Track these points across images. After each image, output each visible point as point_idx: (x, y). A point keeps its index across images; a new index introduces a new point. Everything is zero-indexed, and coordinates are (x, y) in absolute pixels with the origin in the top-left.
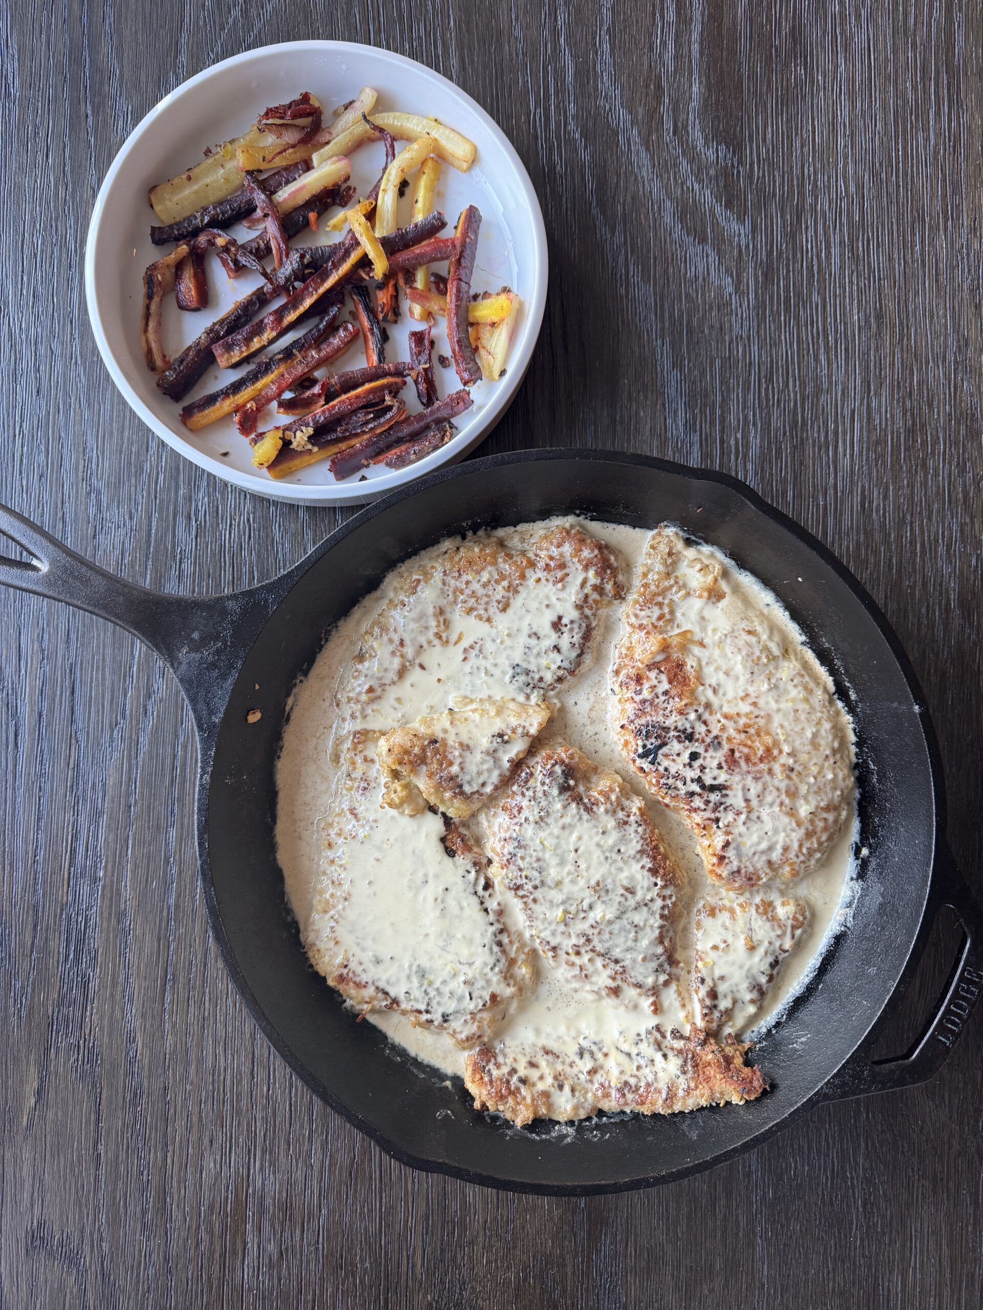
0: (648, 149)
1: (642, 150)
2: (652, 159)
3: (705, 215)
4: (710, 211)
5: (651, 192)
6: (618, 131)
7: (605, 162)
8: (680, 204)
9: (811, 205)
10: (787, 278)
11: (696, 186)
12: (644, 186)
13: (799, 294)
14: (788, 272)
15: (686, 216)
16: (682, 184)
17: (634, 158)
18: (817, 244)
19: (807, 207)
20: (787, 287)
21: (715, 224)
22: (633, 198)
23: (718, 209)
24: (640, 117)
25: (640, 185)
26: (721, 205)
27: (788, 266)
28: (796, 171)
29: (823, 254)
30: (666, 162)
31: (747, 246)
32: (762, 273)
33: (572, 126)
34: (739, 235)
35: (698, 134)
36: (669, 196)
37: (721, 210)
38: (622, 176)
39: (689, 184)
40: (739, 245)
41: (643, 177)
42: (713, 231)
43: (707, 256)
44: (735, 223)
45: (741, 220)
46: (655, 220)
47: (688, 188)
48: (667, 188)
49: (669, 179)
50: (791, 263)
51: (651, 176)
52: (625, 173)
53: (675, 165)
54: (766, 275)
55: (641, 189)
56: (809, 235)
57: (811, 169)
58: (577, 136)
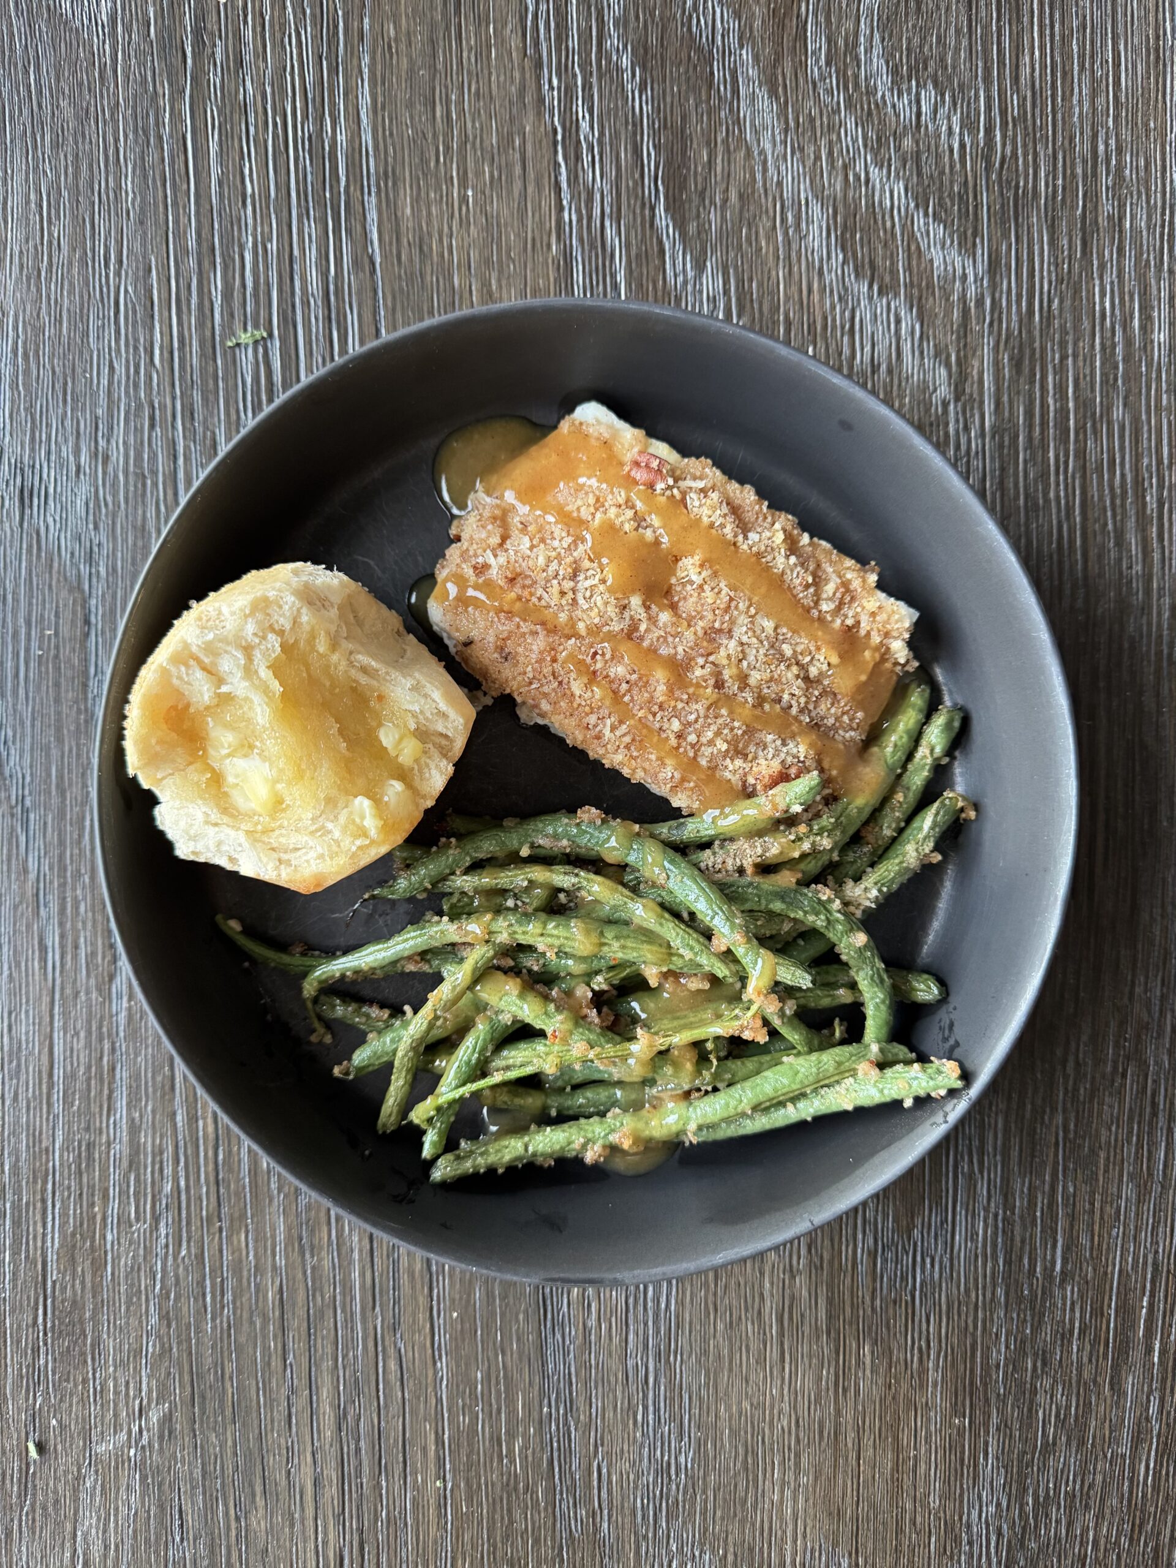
0: (773, 93)
1: (762, 94)
2: (783, 113)
3: (893, 235)
4: (903, 227)
5: (780, 184)
6: (711, 52)
7: (684, 118)
8: (841, 209)
9: (1110, 218)
10: (1061, 370)
11: (874, 172)
12: (765, 170)
13: (1085, 405)
14: (1064, 358)
15: (853, 236)
16: (845, 167)
17: (744, 109)
18: (1122, 299)
19: (1103, 222)
20: (1061, 389)
21: (915, 253)
22: (741, 196)
23: (919, 221)
24: (757, 23)
25: (758, 168)
26: (926, 215)
27: (1063, 344)
28: (1082, 147)
29: (1136, 323)
30: (812, 120)
31: (980, 302)
32: (1011, 359)
33: (613, 41)
34: (964, 277)
35: (878, 63)
36: (818, 193)
37: (927, 224)
38: (720, 148)
39: (860, 167)
40: (963, 298)
41: (762, 152)
42: (909, 268)
43: (898, 321)
44: (954, 252)
45: (967, 246)
46: (788, 242)
47: (857, 177)
48: (815, 175)
49: (818, 158)
50: (1070, 338)
51: (779, 148)
52: (726, 141)
53: (830, 128)
54: (1017, 364)
55: (759, 176)
56: (1107, 280)
57: (1112, 142)
58: (625, 62)
